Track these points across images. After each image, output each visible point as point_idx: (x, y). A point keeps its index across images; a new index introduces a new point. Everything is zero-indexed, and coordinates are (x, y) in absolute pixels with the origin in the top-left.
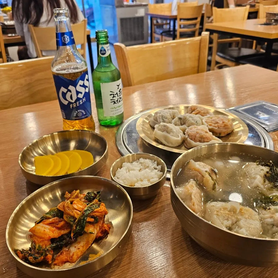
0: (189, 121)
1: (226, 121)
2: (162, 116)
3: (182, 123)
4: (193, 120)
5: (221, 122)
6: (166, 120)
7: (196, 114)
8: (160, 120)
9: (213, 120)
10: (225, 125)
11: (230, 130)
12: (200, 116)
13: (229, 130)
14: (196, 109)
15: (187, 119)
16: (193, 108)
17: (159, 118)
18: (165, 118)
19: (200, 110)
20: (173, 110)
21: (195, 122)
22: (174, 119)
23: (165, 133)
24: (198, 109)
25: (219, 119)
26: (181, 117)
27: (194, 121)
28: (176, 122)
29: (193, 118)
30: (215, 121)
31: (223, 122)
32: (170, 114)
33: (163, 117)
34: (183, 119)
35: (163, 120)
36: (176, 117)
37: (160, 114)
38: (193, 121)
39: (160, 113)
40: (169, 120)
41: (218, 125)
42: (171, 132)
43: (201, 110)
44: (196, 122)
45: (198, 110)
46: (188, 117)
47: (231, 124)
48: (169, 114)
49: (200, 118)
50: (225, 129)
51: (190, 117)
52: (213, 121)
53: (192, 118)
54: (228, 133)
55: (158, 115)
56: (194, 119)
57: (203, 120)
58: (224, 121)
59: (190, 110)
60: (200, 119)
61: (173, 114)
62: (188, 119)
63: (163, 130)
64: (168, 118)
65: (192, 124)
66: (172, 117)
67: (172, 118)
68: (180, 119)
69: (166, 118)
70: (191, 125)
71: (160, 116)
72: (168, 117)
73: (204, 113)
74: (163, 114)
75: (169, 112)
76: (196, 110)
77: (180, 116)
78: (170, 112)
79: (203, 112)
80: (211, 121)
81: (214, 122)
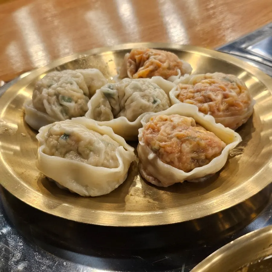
0: (132, 101)
1: (233, 93)
2: (57, 95)
3: (117, 108)
4: (143, 97)
5: (219, 97)
6: (71, 105)
7: (150, 75)
8: (54, 107)
9: (198, 91)
10: (231, 105)
11: (245, 115)
12: (161, 78)
13: (242, 117)
14: (148, 58)
15: (127, 94)
16: (137, 57)
17: (49, 103)
18: (64, 100)
19: (158, 61)
20: (84, 71)
21: (150, 104)
22: (93, 98)
23: (72, 160)
24: (152, 59)
25: (212, 87)
26: (111, 91)
27: (149, 101)
28: (99, 106)
29: (145, 90)
30: (203, 93)
31: (225, 97)
32: (78, 84)
33: (60, 96)
34: (116, 97)
35: (61, 105)
36: (98, 91)
37: (51, 90)
38: (144, 102)
39: (49, 86)
40: (80, 101)
41: (210, 106)
42: (91, 151)
43: (160, 61)
44: (155, 102)
45: (152, 63)
46: (129, 90)
47: (246, 99)
48: (75, 87)
49: (161, 86)
50: (232, 115)
51: (136, 88)
52: (196, 94)
53: (141, 90)
54: (240, 125)
55: (45, 91)
56: (147, 92)
57: (171, 93)
58: (227, 92)
59: (131, 64)
60: (162, 91)
61: (86, 83)
62: (131, 95)
63: (64, 151)
64: (75, 98)
65: (144, 109)
66: (87, 91)
67: (85, 94)
68: (107, 96)
69: (70, 100)
70: (142, 113)
71: (49, 95)
72: (75, 93)
73: (169, 68)
74: (59, 89)
75: (73, 80)
76: (147, 63)
77: (105, 89)
78: (78, 77)
79: (165, 65)
80: (192, 94)
81: (201, 98)
